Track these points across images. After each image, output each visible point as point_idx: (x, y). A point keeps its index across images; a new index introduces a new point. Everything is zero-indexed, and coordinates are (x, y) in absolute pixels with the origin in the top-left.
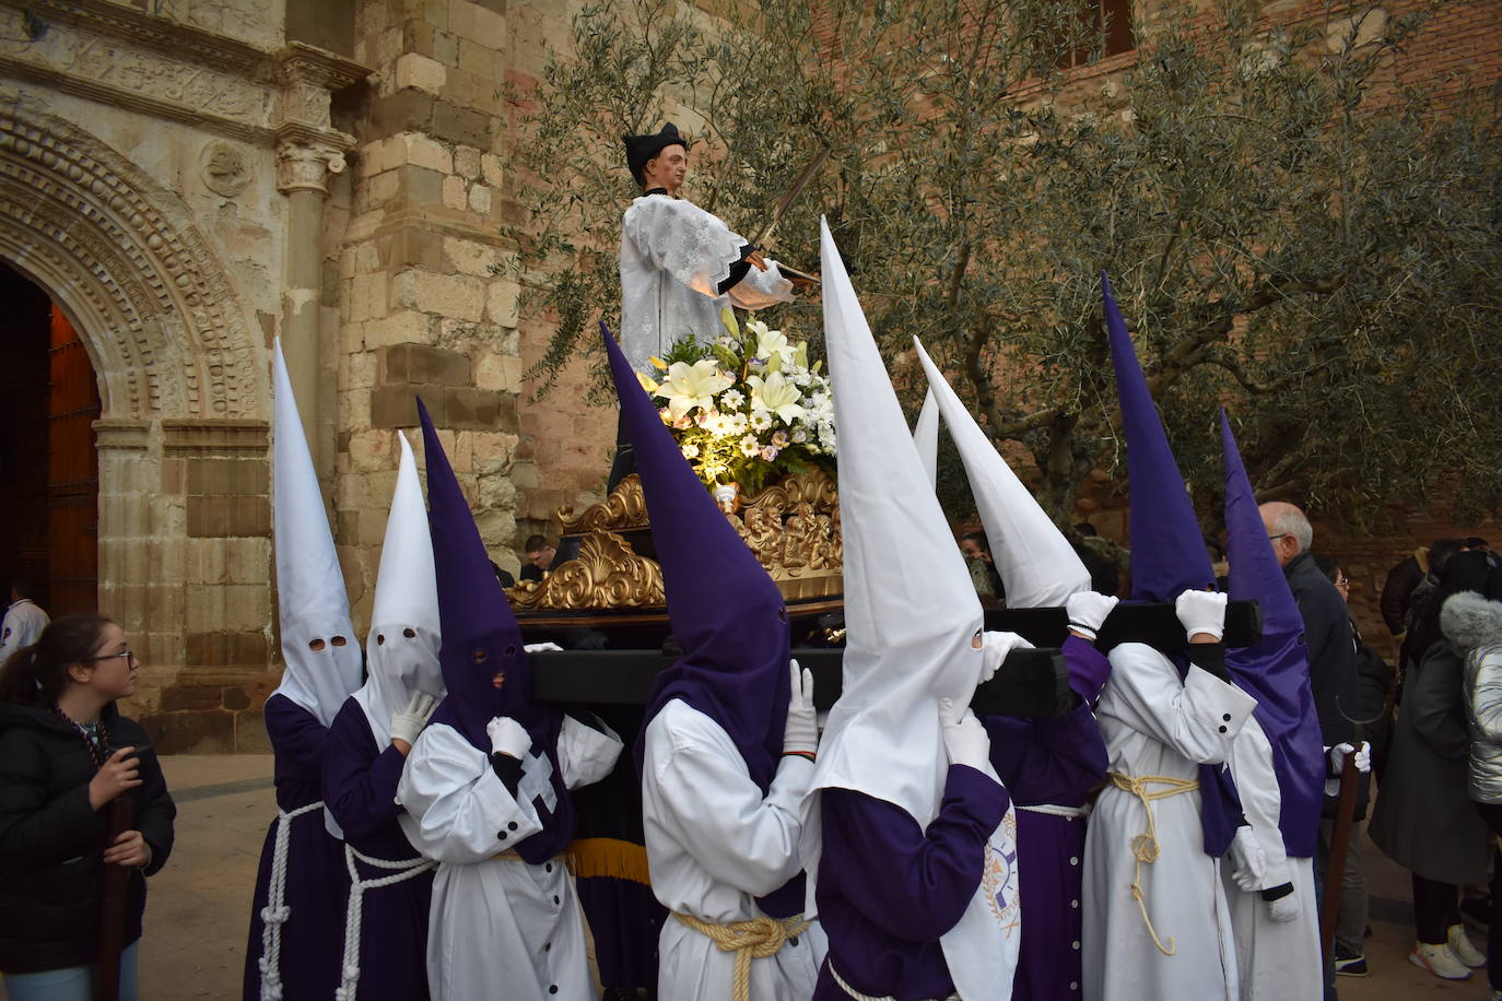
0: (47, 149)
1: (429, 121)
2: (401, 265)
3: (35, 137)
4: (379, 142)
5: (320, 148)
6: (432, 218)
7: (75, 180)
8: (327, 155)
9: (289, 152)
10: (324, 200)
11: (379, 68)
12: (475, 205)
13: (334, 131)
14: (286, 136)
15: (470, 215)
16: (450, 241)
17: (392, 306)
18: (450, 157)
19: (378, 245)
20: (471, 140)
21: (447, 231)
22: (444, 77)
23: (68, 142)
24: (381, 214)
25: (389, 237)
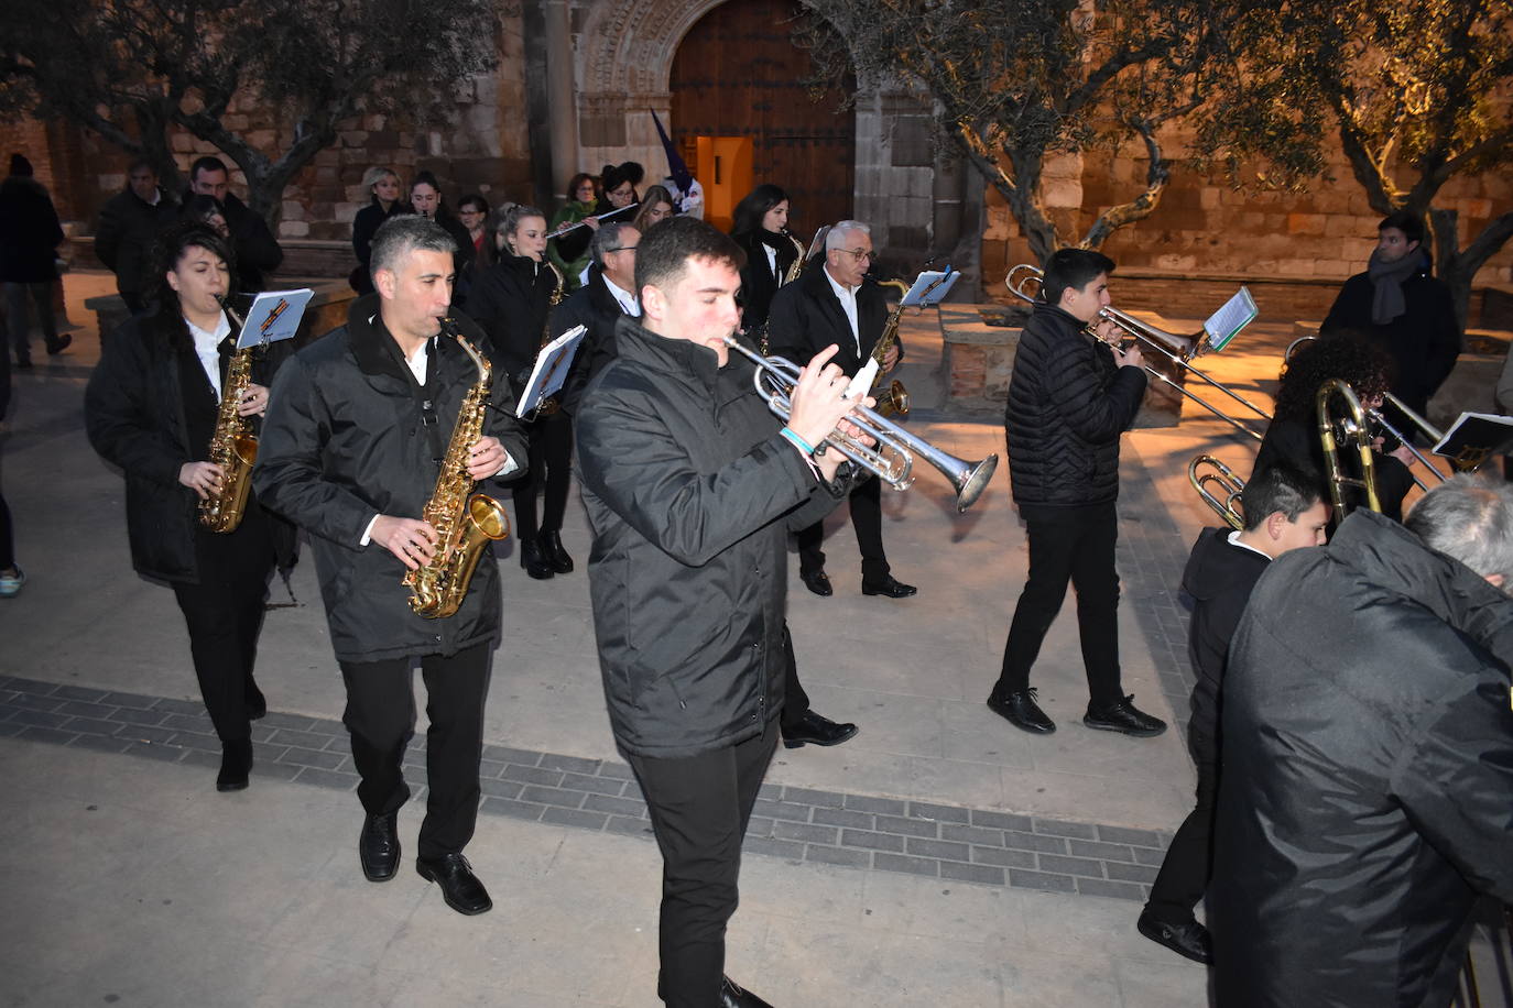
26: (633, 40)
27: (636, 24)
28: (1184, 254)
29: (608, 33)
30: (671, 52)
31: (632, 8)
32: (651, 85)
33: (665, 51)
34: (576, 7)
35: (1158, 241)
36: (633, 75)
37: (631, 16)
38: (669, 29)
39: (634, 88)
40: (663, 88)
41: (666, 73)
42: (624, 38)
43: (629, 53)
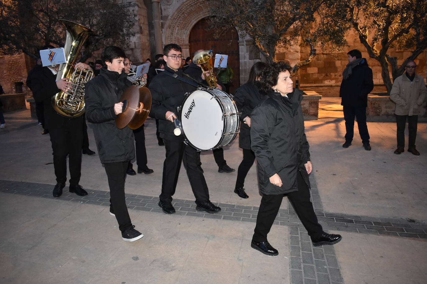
26: (178, 30)
27: (178, 25)
28: (332, 79)
29: (171, 28)
30: (188, 33)
31: (177, 21)
32: (184, 42)
33: (187, 33)
34: (162, 22)
35: (324, 76)
36: (178, 39)
37: (177, 24)
38: (188, 27)
40: (187, 42)
41: (188, 38)
42: (175, 29)
43: (177, 33)
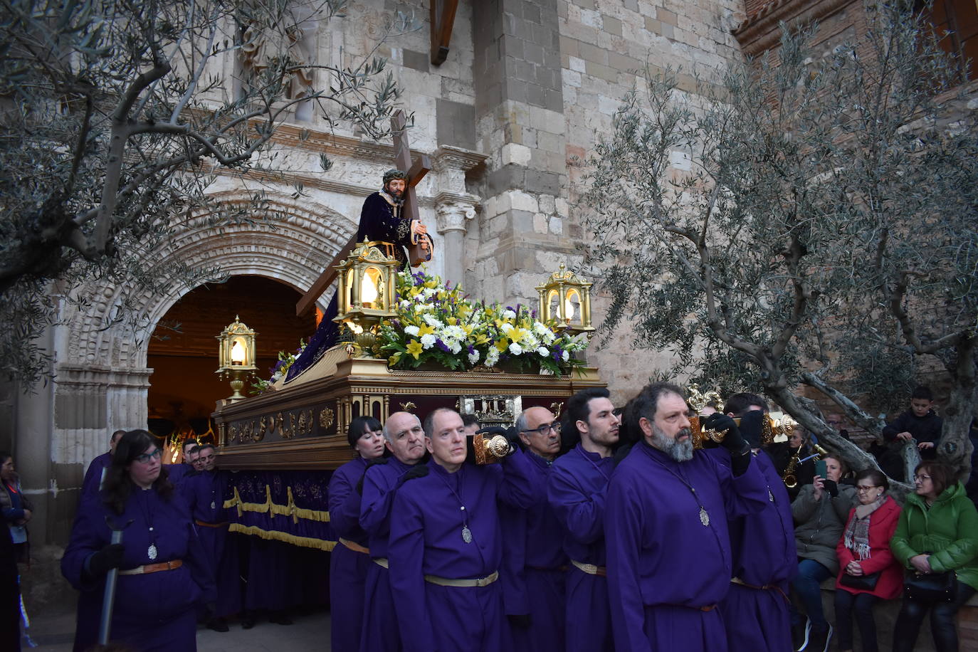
0: (313, 222)
1: (522, 182)
2: (511, 270)
3: (307, 216)
4: (494, 198)
5: (461, 205)
6: (528, 240)
7: (327, 237)
8: (465, 209)
9: (443, 210)
10: (464, 235)
11: (492, 154)
12: (553, 230)
13: (468, 194)
14: (441, 200)
15: (550, 236)
16: (539, 253)
17: (507, 295)
18: (536, 202)
19: (497, 259)
20: (550, 191)
21: (538, 247)
22: (530, 154)
23: (323, 217)
24: (497, 240)
25: (503, 254)
32: (131, 361)
38: (157, 302)
39: (116, 361)
40: (141, 364)
